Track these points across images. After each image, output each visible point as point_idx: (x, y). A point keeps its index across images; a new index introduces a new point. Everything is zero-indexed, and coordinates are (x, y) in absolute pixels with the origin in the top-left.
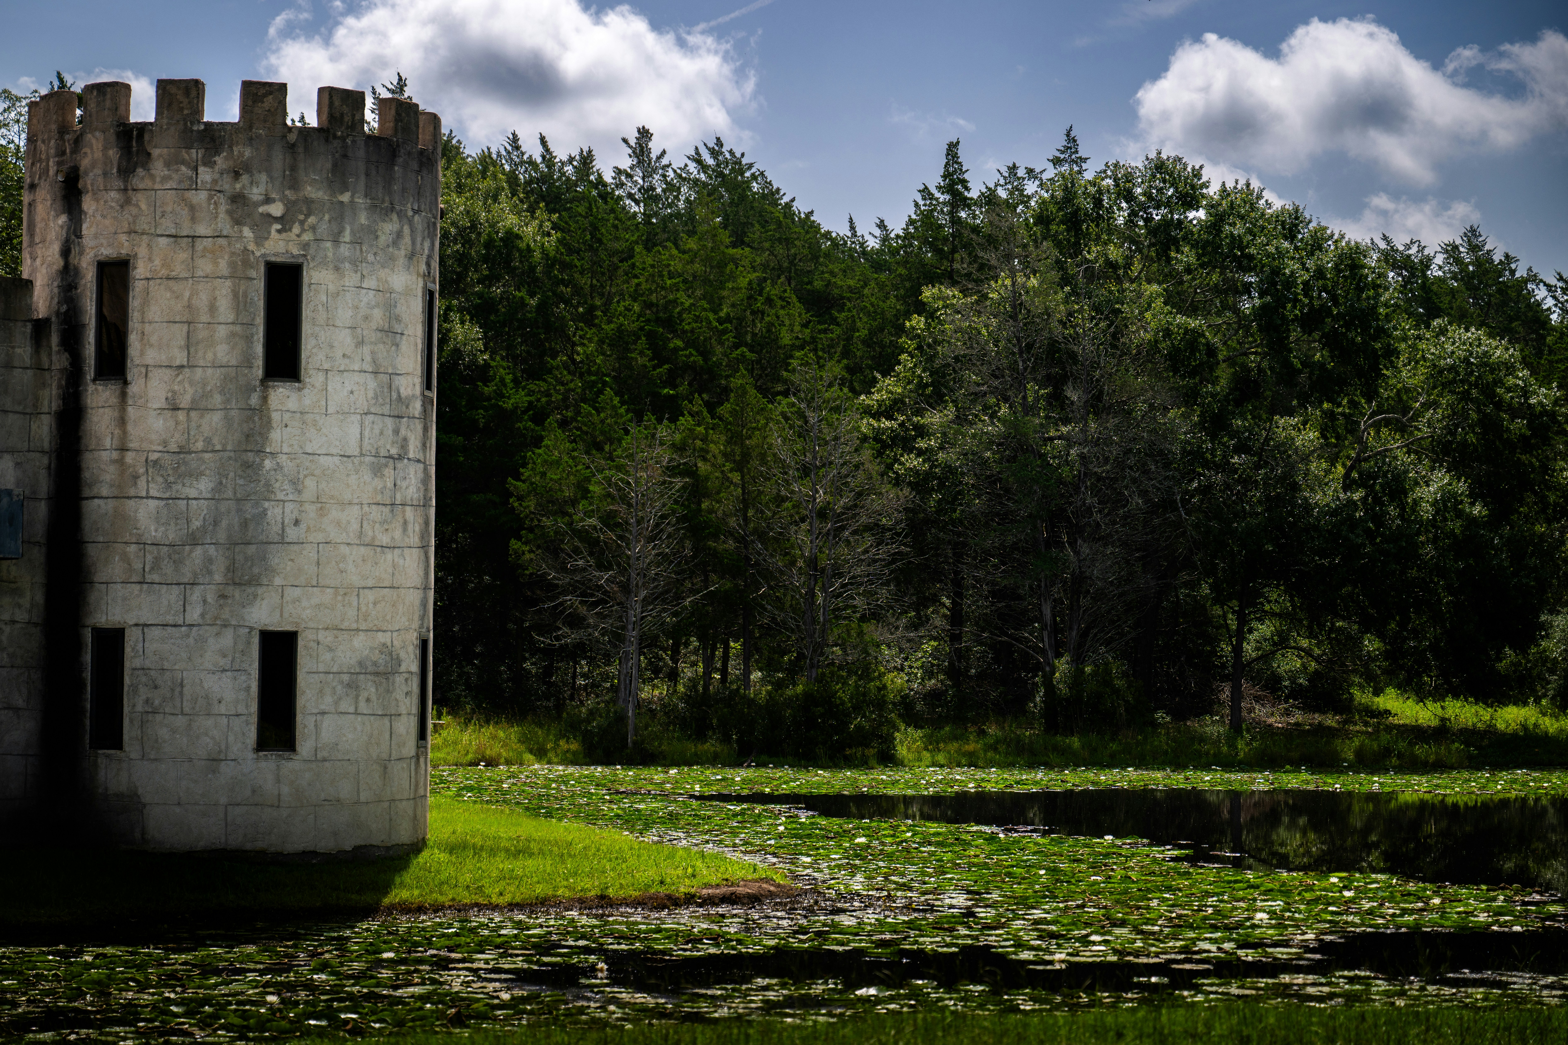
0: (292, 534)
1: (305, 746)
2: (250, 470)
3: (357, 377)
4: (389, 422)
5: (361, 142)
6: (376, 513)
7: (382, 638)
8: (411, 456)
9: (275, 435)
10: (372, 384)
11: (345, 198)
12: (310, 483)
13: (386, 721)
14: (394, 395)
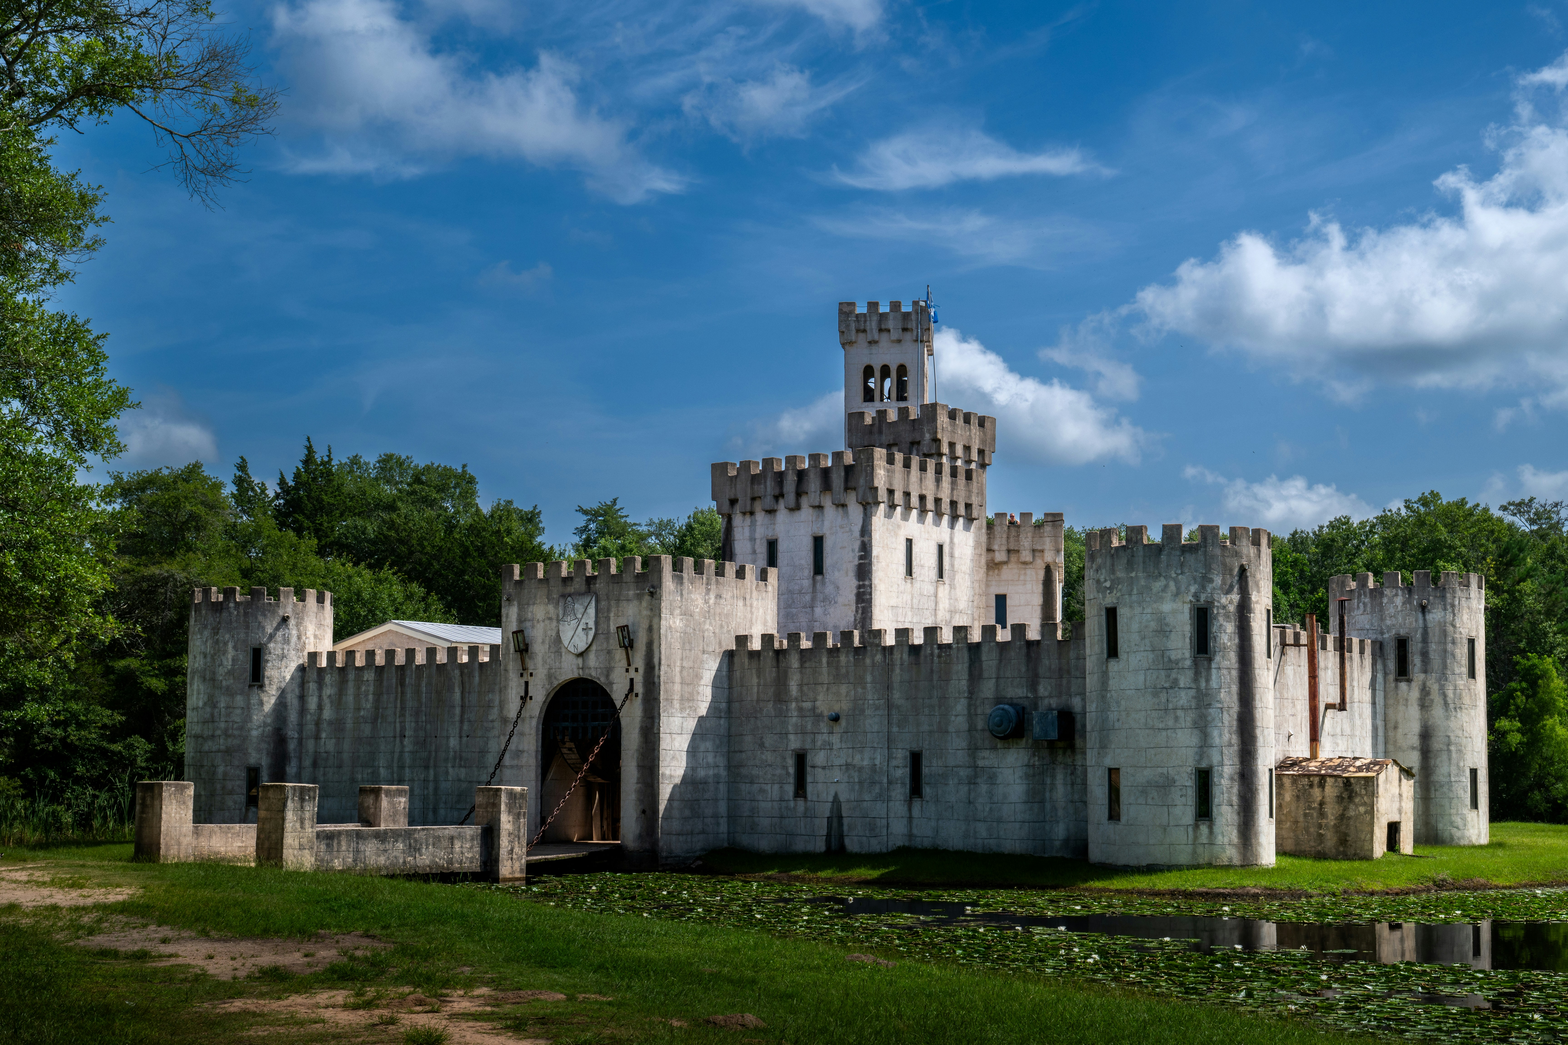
0: (1117, 725)
1: (1124, 819)
2: (1103, 697)
3: (1145, 654)
4: (1163, 673)
5: (1141, 548)
6: (1155, 714)
7: (1160, 770)
8: (1182, 685)
9: (1111, 682)
10: (1151, 656)
11: (1133, 574)
12: (1123, 702)
13: (1165, 808)
14: (1166, 660)
